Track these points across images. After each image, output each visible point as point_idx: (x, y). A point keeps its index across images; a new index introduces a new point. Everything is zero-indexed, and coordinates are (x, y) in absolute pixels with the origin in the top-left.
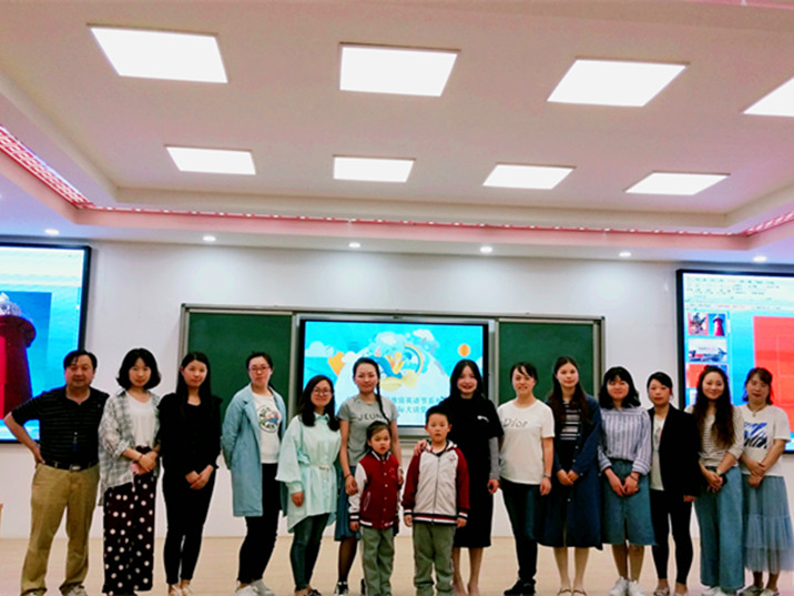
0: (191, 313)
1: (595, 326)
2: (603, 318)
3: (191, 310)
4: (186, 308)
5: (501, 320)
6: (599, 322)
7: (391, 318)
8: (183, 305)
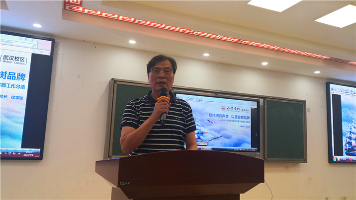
0: (118, 84)
1: (303, 105)
2: (305, 101)
4: (114, 81)
7: (214, 94)
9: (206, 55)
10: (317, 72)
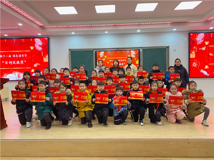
2: (169, 46)
4: (70, 50)
7: (117, 50)
9: (106, 32)
10: (175, 30)
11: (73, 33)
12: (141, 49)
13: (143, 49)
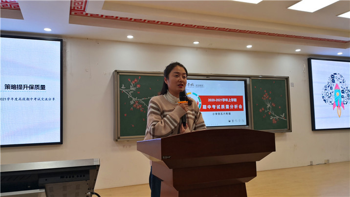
1: (286, 81)
2: (288, 77)
3: (120, 74)
4: (117, 72)
5: (252, 78)
6: (287, 79)
8: (116, 71)
9: (196, 43)
10: (298, 50)
11: (130, 37)
12: (248, 79)
13: (252, 79)
